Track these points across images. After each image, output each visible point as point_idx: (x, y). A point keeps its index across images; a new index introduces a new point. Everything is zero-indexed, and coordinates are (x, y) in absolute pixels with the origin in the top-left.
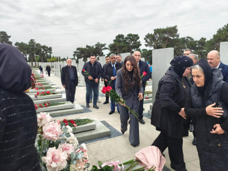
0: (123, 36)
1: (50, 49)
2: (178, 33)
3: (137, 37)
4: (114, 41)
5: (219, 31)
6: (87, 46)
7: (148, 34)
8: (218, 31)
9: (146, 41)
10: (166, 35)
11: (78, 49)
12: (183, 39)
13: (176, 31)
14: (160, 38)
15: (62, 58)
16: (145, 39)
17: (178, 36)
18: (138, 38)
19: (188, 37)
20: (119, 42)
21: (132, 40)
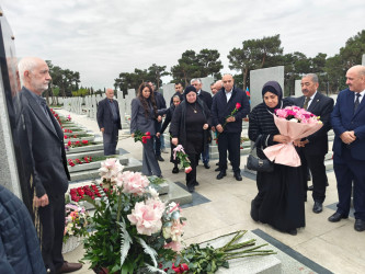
0: (193, 53)
1: (77, 75)
2: (281, 46)
3: (215, 54)
4: (180, 61)
5: (350, 42)
6: (136, 71)
7: (234, 50)
8: (348, 43)
9: (231, 60)
10: (262, 51)
11: (122, 75)
12: (289, 56)
13: (279, 43)
14: (252, 56)
15: (95, 90)
16: (229, 57)
17: (281, 51)
18: (218, 56)
19: (297, 53)
20: (188, 62)
21: (208, 59)
